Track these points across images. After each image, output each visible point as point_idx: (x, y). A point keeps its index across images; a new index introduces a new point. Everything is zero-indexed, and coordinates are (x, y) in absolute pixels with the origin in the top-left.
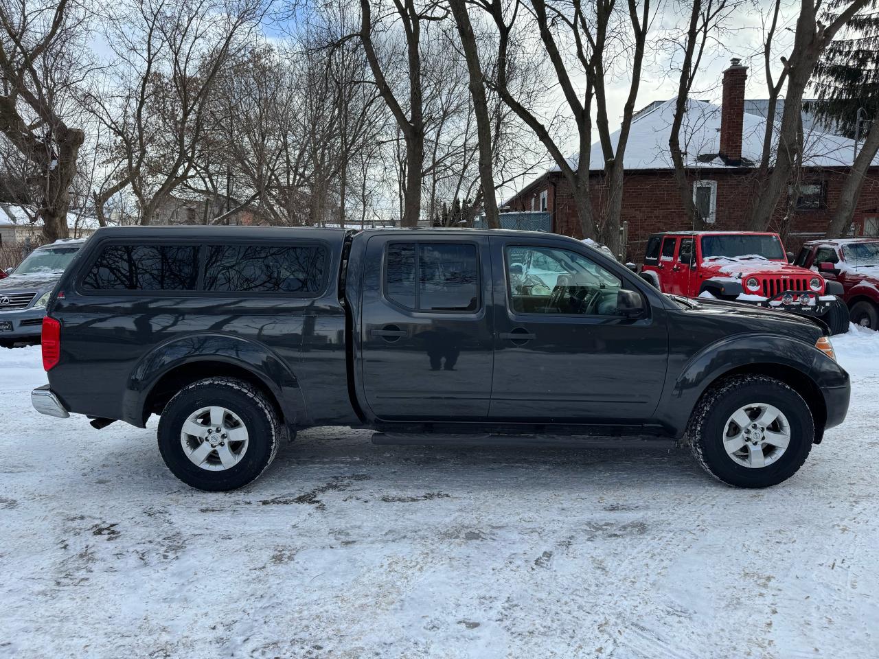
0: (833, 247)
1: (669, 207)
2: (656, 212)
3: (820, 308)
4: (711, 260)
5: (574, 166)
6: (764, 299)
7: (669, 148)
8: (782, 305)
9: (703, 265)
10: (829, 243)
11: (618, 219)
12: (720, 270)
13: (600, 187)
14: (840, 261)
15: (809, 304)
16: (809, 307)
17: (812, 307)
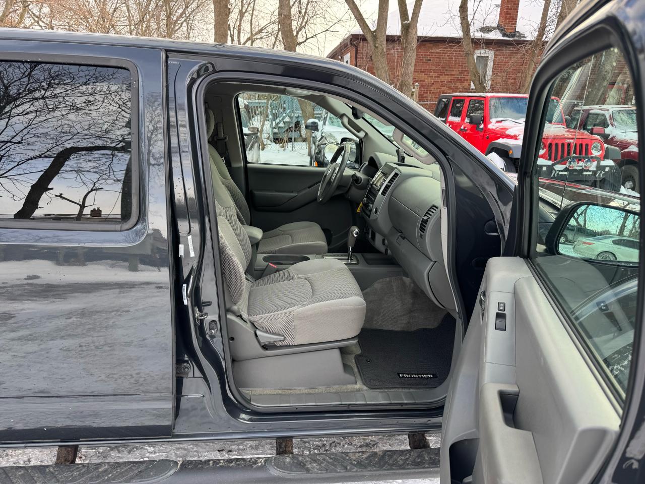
0: (603, 112)
1: (453, 73)
2: (442, 78)
3: (601, 173)
4: (498, 122)
5: (373, 27)
6: (550, 163)
7: (459, 14)
8: (566, 169)
9: (490, 126)
10: (601, 109)
11: (411, 81)
12: (508, 132)
13: (395, 51)
14: (610, 126)
15: (590, 169)
16: (590, 171)
17: (593, 171)
